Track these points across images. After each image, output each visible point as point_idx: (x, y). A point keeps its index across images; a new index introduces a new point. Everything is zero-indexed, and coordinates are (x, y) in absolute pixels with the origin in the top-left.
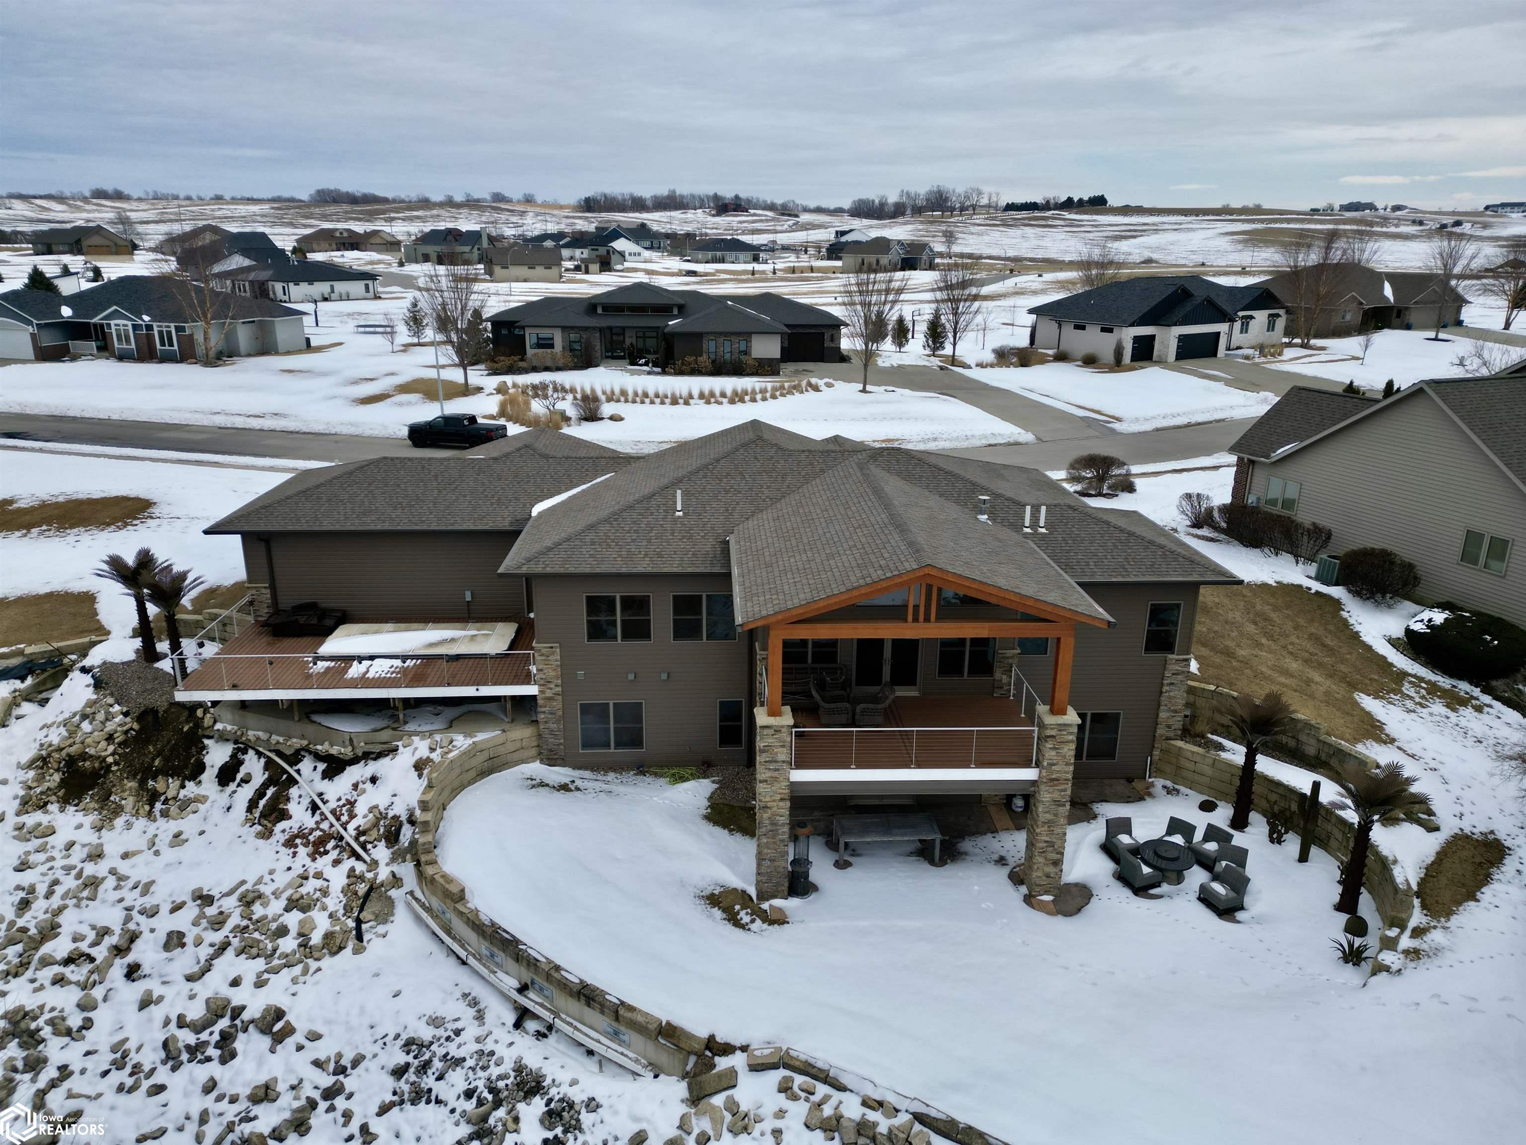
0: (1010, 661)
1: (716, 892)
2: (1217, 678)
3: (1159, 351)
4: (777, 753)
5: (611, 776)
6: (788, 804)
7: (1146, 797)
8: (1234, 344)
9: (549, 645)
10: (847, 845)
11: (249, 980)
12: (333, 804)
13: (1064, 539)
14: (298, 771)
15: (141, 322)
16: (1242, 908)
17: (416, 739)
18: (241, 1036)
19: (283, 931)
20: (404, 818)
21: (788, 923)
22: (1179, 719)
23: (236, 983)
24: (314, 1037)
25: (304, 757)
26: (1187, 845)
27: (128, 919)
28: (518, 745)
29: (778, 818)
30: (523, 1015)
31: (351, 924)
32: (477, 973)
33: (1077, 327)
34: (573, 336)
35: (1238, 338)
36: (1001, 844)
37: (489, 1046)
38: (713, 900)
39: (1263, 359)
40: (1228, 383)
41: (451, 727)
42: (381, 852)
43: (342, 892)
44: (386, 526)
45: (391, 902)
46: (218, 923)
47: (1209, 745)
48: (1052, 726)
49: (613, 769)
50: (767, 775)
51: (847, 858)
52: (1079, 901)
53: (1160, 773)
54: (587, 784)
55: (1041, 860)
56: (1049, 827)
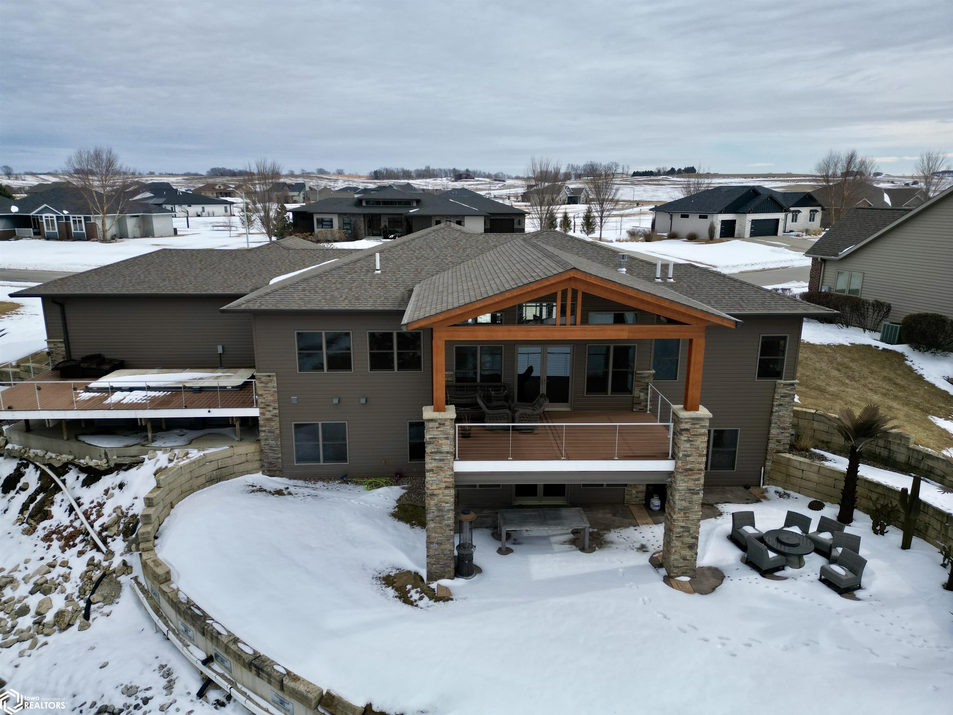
0: (647, 380)
1: (392, 574)
2: (816, 405)
3: (739, 230)
4: (441, 445)
5: (320, 484)
6: (452, 492)
7: (762, 500)
8: (788, 229)
9: (267, 374)
10: (508, 536)
12: (86, 507)
13: (689, 286)
14: (64, 481)
15: (62, 215)
16: (860, 588)
17: (159, 453)
19: (23, 611)
21: (452, 599)
22: (787, 435)
25: (71, 469)
26: (804, 535)
28: (244, 458)
29: (443, 504)
31: (82, 604)
32: (174, 646)
33: (683, 216)
34: (347, 220)
35: (790, 225)
36: (642, 535)
39: (808, 237)
40: (786, 247)
41: (190, 444)
42: (118, 545)
43: (80, 578)
44: (154, 291)
45: (119, 586)
47: (813, 456)
48: (686, 420)
49: (322, 479)
50: (433, 465)
51: (508, 545)
52: (713, 581)
53: (772, 481)
54: (298, 490)
55: (678, 544)
56: (685, 513)
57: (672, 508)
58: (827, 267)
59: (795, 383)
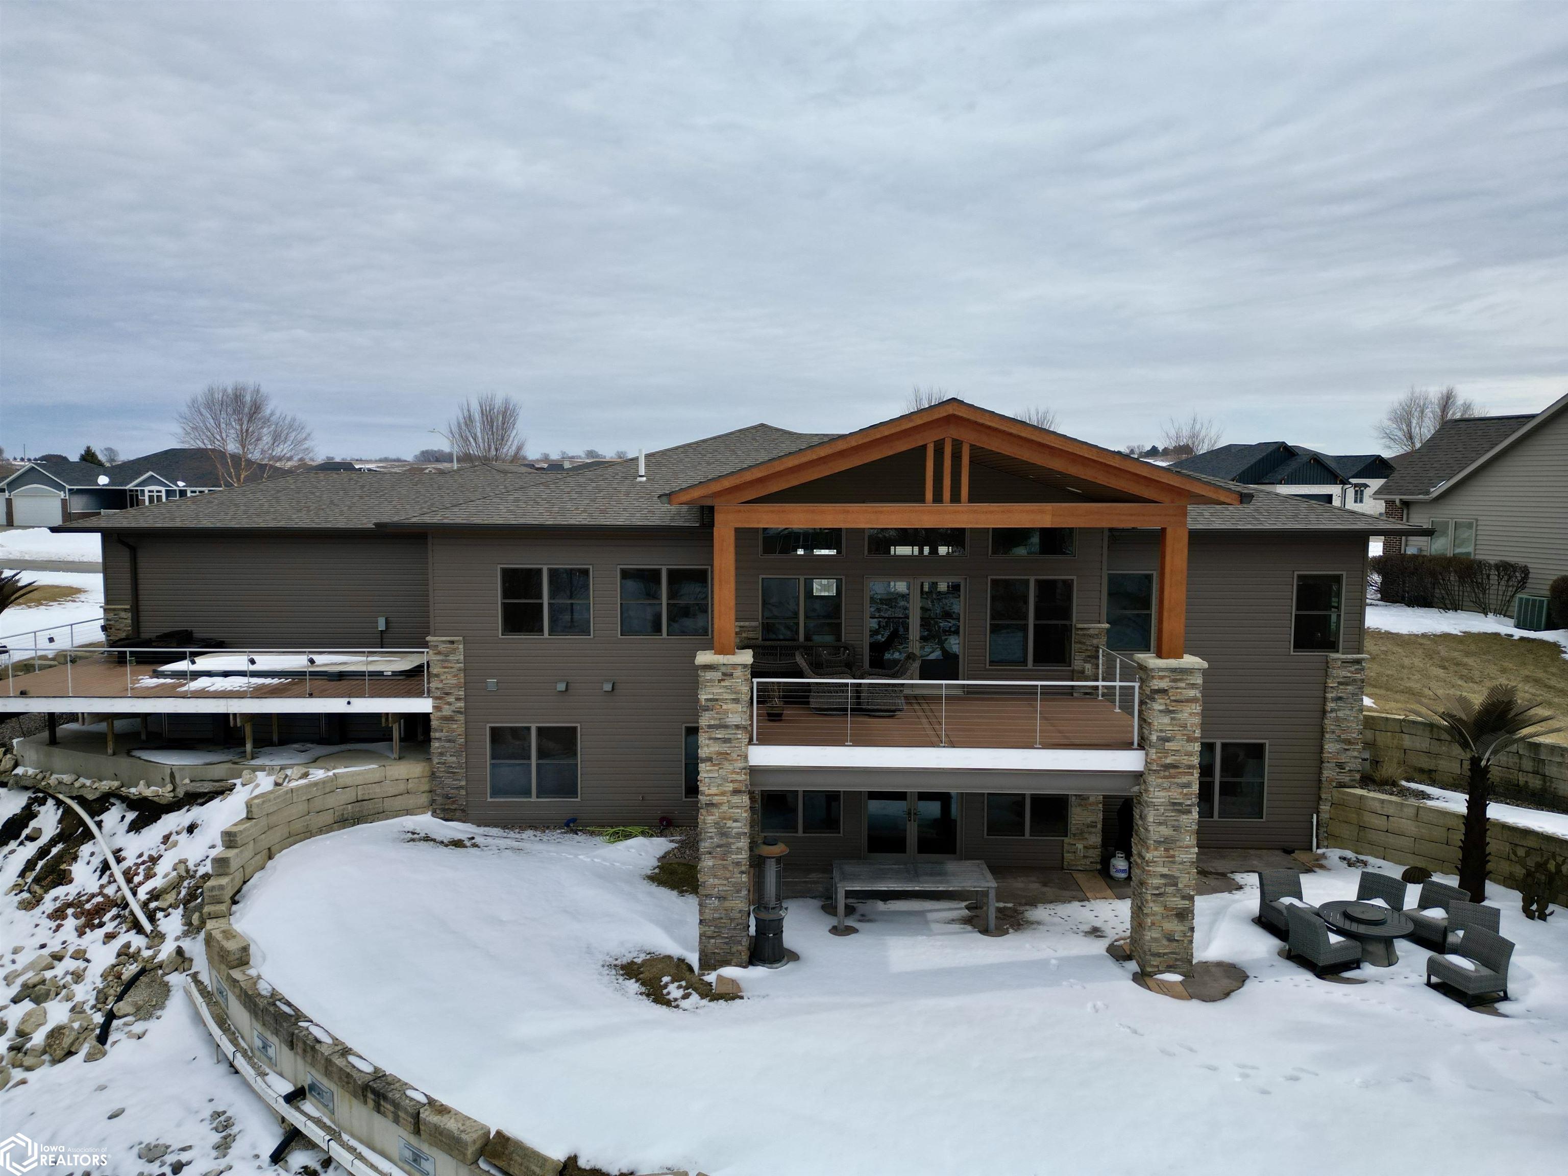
0: (1095, 641)
1: (639, 961)
2: (1404, 711)
5: (529, 833)
6: (745, 799)
7: (1316, 869)
9: (449, 637)
10: (850, 910)
14: (99, 824)
15: (175, 488)
17: (260, 774)
21: (742, 998)
22: (1356, 756)
25: (114, 804)
29: (730, 823)
31: (99, 1018)
36: (1094, 913)
38: (630, 970)
41: (315, 761)
42: (173, 923)
43: (101, 976)
44: (282, 524)
45: (166, 990)
47: (1404, 793)
48: (1160, 674)
49: (534, 827)
50: (712, 749)
51: (850, 922)
52: (1226, 983)
53: (1335, 840)
54: (490, 840)
55: (1157, 909)
56: (1166, 850)
57: (1143, 842)
58: (1411, 516)
59: (1363, 659)
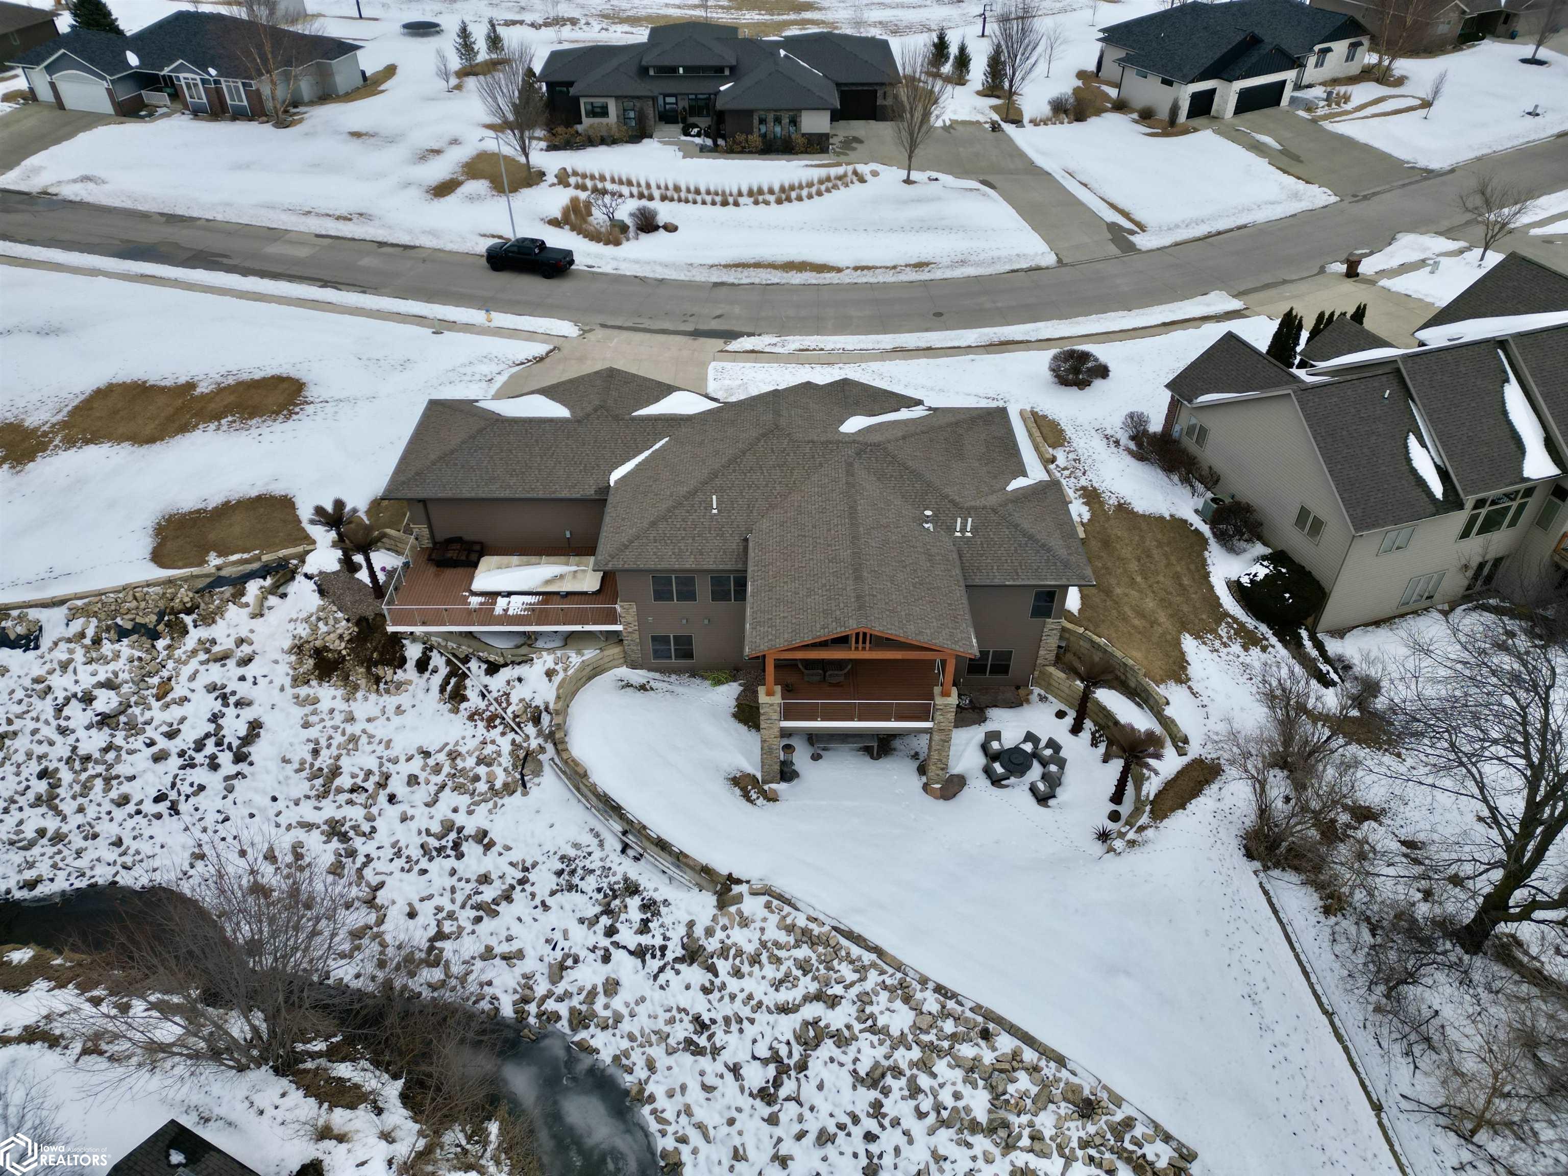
1: (737, 776)
3: (1218, 106)
4: (771, 713)
5: (674, 677)
6: (779, 739)
7: (1024, 704)
9: (629, 604)
11: (463, 810)
12: (495, 694)
13: (982, 543)
14: (469, 669)
15: (208, 77)
16: (1054, 796)
17: (544, 653)
18: (464, 843)
19: (477, 778)
20: (542, 708)
21: (779, 800)
23: (455, 810)
24: (508, 848)
25: (471, 659)
26: (1033, 750)
27: (381, 765)
28: (611, 658)
30: (625, 848)
31: (518, 776)
32: (598, 817)
33: (1139, 74)
34: (627, 105)
35: (1311, 73)
37: (608, 865)
38: (735, 782)
39: (1326, 110)
42: (530, 729)
43: (509, 755)
44: (508, 493)
45: (540, 763)
46: (437, 769)
49: (675, 672)
51: (819, 752)
52: (956, 788)
53: (1038, 685)
54: (657, 685)
58: (1183, 409)
